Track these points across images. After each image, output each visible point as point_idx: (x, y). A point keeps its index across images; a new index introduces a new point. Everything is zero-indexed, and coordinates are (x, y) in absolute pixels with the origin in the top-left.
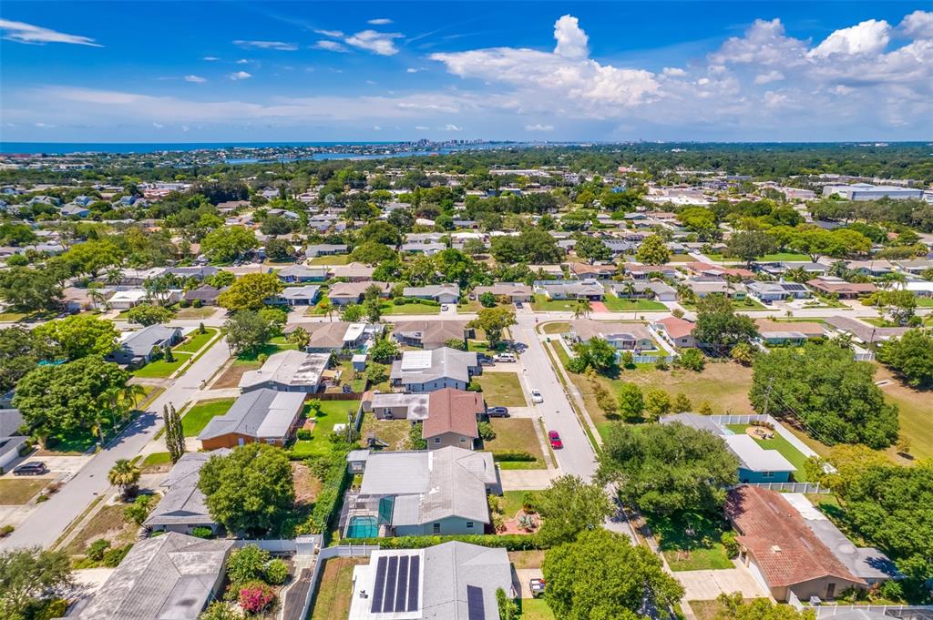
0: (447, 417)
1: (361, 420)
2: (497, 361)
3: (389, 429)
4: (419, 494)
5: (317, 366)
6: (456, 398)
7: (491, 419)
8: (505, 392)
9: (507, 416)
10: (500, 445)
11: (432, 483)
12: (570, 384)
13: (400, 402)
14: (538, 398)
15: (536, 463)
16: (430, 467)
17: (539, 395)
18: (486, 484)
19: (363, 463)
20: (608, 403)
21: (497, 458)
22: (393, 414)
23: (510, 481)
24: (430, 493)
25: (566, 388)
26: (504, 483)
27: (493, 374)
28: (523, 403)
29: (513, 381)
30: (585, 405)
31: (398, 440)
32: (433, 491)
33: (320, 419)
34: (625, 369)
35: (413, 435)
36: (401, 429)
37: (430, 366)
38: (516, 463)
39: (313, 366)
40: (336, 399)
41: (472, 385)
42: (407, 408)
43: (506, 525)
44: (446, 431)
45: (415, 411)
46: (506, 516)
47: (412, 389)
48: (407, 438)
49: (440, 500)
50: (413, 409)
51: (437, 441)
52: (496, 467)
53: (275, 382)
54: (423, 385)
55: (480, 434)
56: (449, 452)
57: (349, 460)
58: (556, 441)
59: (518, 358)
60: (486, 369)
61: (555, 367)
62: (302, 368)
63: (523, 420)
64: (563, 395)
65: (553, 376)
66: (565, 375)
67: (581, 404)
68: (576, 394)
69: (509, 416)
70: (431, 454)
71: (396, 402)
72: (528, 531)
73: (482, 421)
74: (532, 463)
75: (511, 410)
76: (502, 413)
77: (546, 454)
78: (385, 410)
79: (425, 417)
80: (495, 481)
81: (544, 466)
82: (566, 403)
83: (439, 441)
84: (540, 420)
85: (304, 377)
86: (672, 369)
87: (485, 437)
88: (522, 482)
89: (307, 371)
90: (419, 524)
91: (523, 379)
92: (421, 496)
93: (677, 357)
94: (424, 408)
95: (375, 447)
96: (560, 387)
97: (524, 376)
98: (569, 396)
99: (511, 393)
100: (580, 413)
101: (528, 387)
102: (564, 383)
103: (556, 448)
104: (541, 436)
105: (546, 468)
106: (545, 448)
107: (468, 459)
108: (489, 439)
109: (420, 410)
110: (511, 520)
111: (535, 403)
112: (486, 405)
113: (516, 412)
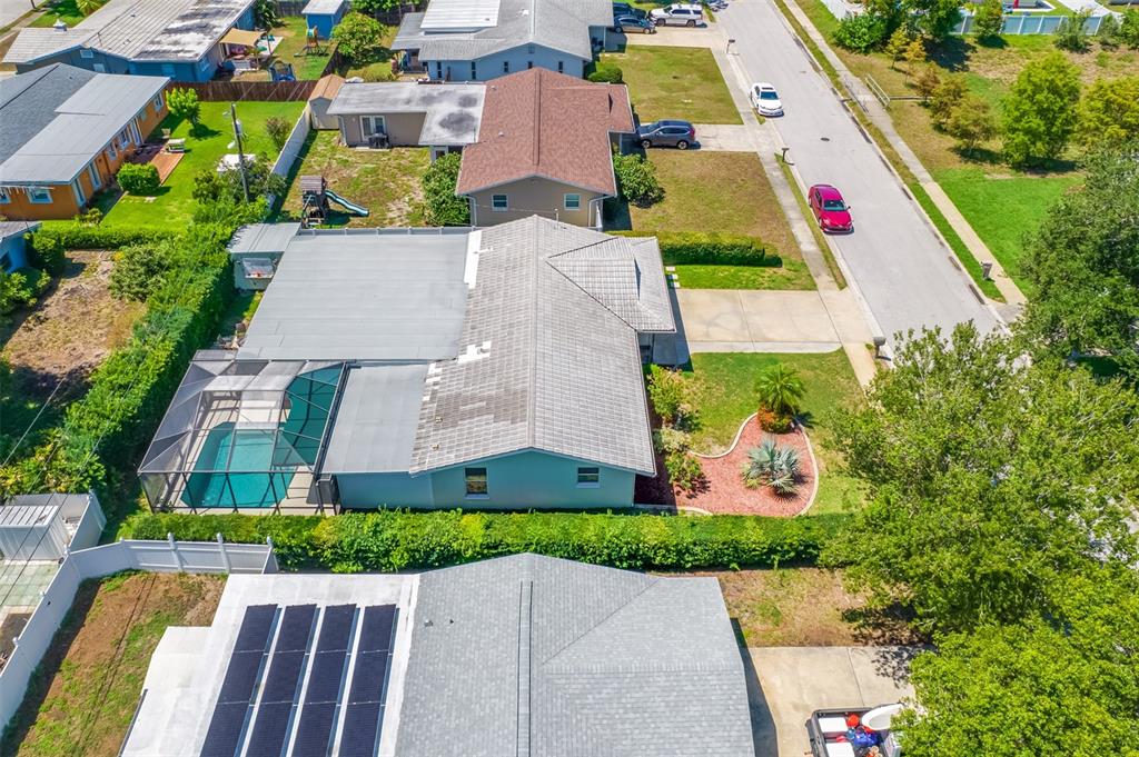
0: (530, 139)
1: (305, 149)
2: (661, 22)
3: (374, 171)
4: (425, 362)
5: (214, 22)
6: (559, 94)
7: (648, 151)
8: (685, 89)
9: (693, 145)
10: (677, 218)
11: (471, 329)
12: (846, 75)
13: (408, 102)
14: (771, 105)
15: (782, 271)
16: (471, 278)
17: (772, 96)
18: (640, 335)
19: (274, 258)
20: (973, 115)
21: (672, 255)
22: (387, 133)
23: (709, 324)
24: (462, 360)
25: (837, 84)
26: (692, 329)
27: (653, 50)
28: (732, 116)
29: (705, 68)
30: (896, 125)
31: (394, 198)
32: (471, 355)
33: (196, 144)
34: (979, 48)
35: (433, 184)
36: (407, 171)
37: (493, 22)
38: (724, 271)
39: (205, 21)
40: (251, 97)
41: (600, 69)
42: (423, 115)
43: (707, 471)
44: (523, 175)
45: (444, 124)
46: (705, 436)
47: (445, 72)
48: (420, 196)
49: (491, 389)
50: (439, 118)
51: (500, 201)
52: (669, 280)
53: (96, 53)
54: (473, 64)
55: (620, 187)
56: (529, 234)
57: (234, 250)
58: (832, 212)
59: (712, 19)
60: (635, 39)
61: (803, 39)
62: (178, 24)
63: (734, 158)
64: (832, 101)
65: (801, 59)
66: (832, 56)
67: (884, 121)
68: (865, 97)
69: (697, 146)
70: (475, 237)
71: (396, 102)
72: (781, 494)
73: (625, 154)
74: (769, 271)
75: (702, 132)
76: (680, 137)
77: (807, 244)
78: (366, 121)
79: (469, 138)
80: (668, 325)
81: (803, 281)
82: (844, 120)
83: (500, 204)
84: (781, 159)
85: (176, 43)
86: (1097, 49)
87: (634, 195)
88: (745, 325)
89: (188, 30)
90: (413, 470)
91: (727, 63)
92: (432, 368)
93: (1110, 18)
94: (470, 118)
95: (326, 214)
96: (821, 83)
97: (730, 57)
98: (850, 103)
99: (698, 91)
100: (884, 143)
101: (741, 80)
102: (832, 73)
103: (834, 231)
104: (786, 199)
105: (813, 287)
106: (804, 232)
107: (584, 255)
108: (646, 201)
109: (457, 123)
110: (718, 451)
111: (764, 116)
112: (636, 118)
113: (716, 138)
